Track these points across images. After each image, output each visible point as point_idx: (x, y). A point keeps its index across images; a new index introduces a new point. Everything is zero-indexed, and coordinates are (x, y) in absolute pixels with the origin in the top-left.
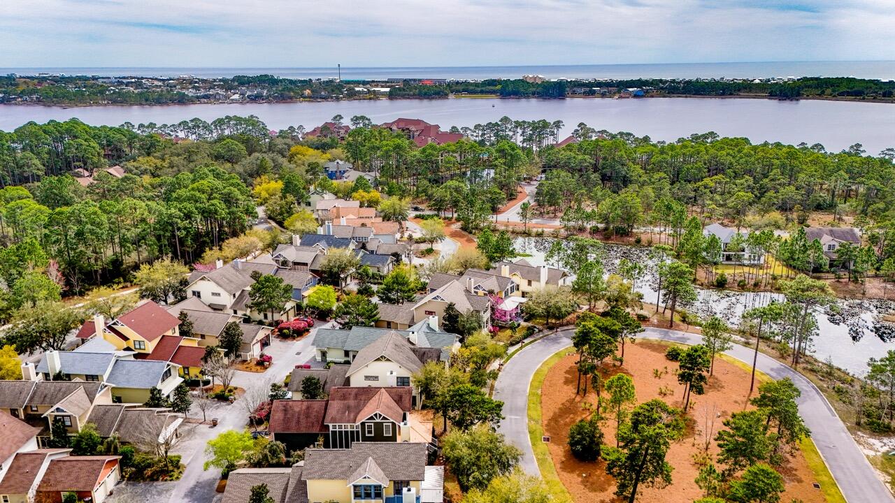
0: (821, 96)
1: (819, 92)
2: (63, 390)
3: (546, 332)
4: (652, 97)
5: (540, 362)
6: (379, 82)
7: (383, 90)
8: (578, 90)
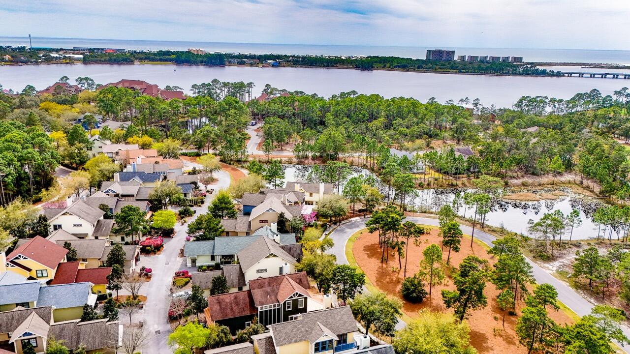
0: (384, 68)
1: (383, 66)
2: (16, 317)
3: (333, 226)
4: (284, 67)
5: (343, 247)
6: (67, 50)
7: (76, 56)
8: (232, 60)
